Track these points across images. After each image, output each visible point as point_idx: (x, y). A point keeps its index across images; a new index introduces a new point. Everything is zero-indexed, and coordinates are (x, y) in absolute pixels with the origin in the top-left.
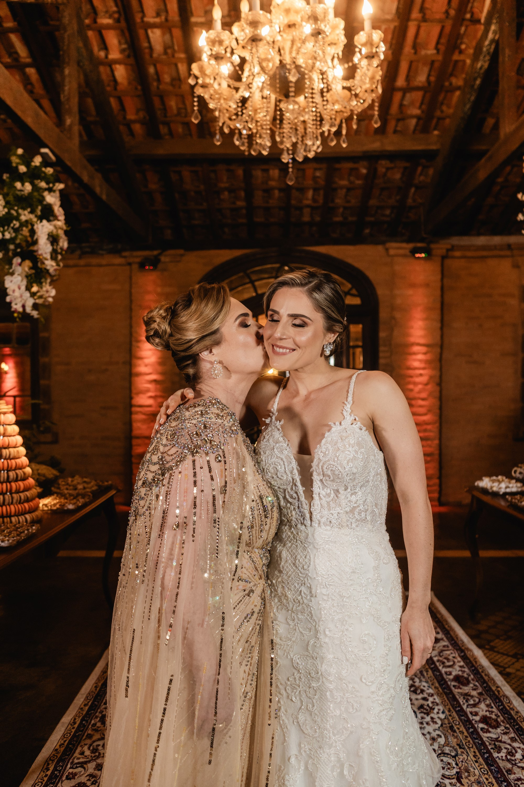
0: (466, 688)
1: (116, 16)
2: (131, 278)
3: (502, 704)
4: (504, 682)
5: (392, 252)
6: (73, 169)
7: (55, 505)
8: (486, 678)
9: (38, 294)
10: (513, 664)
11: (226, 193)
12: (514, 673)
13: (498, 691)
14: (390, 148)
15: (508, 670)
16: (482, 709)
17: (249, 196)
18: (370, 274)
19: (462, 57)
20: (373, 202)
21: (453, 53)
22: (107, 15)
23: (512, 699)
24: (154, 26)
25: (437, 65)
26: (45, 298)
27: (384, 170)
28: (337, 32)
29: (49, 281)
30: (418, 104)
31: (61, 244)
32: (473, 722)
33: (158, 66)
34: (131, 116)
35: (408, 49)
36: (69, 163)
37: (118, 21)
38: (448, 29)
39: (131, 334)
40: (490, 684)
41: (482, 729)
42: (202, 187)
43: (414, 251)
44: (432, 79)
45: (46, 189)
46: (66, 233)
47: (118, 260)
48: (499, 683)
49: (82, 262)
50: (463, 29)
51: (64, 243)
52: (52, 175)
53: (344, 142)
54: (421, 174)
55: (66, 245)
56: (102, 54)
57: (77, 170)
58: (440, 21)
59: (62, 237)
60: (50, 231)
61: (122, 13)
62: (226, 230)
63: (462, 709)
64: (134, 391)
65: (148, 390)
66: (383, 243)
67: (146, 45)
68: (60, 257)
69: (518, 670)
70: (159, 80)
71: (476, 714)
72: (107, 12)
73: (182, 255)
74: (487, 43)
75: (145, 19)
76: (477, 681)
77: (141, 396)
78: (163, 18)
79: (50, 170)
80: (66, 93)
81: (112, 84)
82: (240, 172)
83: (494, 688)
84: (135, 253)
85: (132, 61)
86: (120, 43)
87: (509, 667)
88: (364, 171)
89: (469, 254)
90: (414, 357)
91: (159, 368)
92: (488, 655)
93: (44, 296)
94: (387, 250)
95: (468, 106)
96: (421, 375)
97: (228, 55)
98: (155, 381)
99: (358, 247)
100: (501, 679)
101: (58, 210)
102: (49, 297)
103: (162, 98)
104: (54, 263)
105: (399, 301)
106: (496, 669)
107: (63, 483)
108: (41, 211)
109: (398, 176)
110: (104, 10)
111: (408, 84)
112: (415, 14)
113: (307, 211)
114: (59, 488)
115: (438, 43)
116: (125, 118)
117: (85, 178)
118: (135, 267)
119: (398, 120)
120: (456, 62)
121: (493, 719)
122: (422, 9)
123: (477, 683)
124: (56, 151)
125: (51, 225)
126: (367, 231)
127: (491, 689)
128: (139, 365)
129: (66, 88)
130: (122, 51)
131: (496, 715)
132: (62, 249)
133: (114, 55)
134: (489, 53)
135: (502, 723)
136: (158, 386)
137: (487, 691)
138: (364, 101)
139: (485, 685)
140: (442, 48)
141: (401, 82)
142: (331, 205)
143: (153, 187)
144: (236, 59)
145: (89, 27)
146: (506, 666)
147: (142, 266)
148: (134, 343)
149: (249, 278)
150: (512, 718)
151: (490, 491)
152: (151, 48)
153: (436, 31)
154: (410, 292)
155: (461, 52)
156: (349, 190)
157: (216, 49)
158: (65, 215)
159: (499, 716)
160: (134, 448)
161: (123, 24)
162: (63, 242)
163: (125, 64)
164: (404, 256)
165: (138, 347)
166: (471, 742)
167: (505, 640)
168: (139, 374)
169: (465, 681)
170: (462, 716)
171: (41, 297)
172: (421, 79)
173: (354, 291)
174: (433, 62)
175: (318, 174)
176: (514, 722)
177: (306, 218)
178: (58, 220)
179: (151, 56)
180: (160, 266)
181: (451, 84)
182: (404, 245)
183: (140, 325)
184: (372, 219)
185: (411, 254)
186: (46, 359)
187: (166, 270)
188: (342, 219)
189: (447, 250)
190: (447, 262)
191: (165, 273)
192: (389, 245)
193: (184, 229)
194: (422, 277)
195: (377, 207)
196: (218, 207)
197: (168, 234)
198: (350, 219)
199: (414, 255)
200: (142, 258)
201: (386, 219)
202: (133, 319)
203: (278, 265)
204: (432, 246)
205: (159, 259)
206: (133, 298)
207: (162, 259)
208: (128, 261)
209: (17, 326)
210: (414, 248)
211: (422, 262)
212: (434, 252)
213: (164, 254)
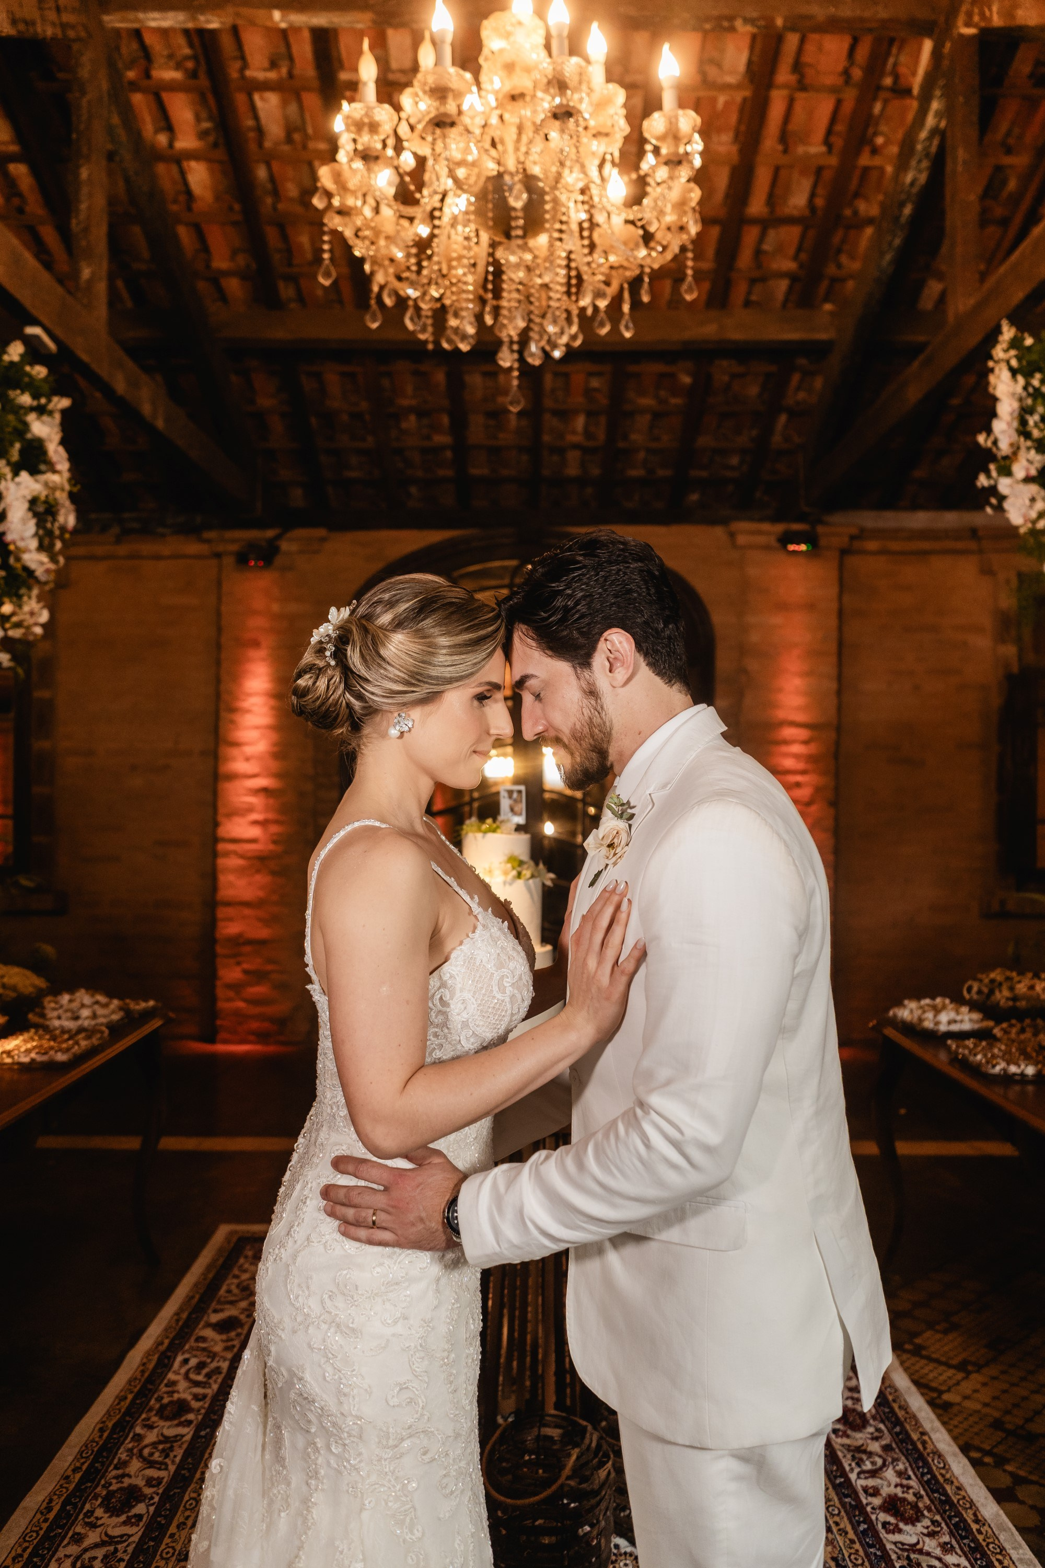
0: (858, 1435)
1: (190, 65)
2: (219, 584)
3: (930, 1471)
4: (937, 1424)
5: (741, 540)
6: (94, 366)
7: (28, 1051)
8: (901, 1414)
9: (15, 619)
10: (958, 1383)
11: (413, 418)
12: (959, 1404)
13: (924, 1443)
14: (736, 335)
15: (946, 1397)
16: (889, 1482)
17: (459, 425)
18: (700, 585)
19: (877, 161)
20: (704, 441)
21: (858, 153)
22: (172, 64)
23: (950, 1460)
24: (265, 86)
25: (827, 175)
26: (28, 628)
27: (726, 378)
28: (611, 111)
29: (35, 592)
30: (791, 251)
31: (61, 519)
32: (869, 1509)
33: (275, 166)
34: (221, 262)
35: (770, 142)
36: (85, 357)
37: (193, 75)
38: (848, 106)
39: (218, 695)
40: (908, 1427)
41: (885, 1524)
42: (364, 405)
43: (785, 539)
44: (819, 202)
45: (32, 409)
46: (72, 496)
47: (194, 548)
48: (927, 1426)
49: (122, 550)
50: (877, 108)
51: (68, 518)
52: (45, 380)
53: (627, 328)
54: (798, 388)
55: (71, 521)
56: (162, 139)
57: (103, 370)
58: (833, 90)
59: (63, 506)
60: (35, 493)
61: (203, 62)
62: (413, 490)
63: (848, 1480)
64: (222, 810)
65: (250, 809)
66: (724, 521)
67: (250, 123)
68: (58, 545)
69: (966, 1398)
70: (276, 192)
71: (875, 1492)
72: (171, 56)
73: (323, 540)
74: (923, 135)
75: (248, 73)
76: (882, 1421)
77: (237, 820)
78: (284, 71)
79: (40, 371)
80: (82, 216)
81: (182, 198)
82: (440, 377)
83: (915, 1436)
84: (229, 534)
85: (220, 154)
86: (198, 119)
87: (949, 1390)
88: (687, 380)
89: (895, 546)
90: (785, 749)
91: (274, 765)
92: (907, 1364)
93: (26, 624)
94: (732, 535)
95: (888, 257)
96: (798, 785)
97: (390, 152)
98: (265, 790)
99: (675, 529)
100: (932, 1416)
101: (56, 451)
102: (36, 624)
103: (282, 228)
104: (44, 558)
105: (754, 637)
106: (923, 1394)
107: (53, 1005)
108: (21, 452)
109: (753, 390)
110: (165, 53)
111: (772, 211)
112: (784, 75)
113: (573, 456)
114: (43, 1016)
115: (829, 132)
116: (208, 266)
117: (120, 386)
118: (229, 561)
119: (753, 281)
120: (866, 170)
121: (909, 1503)
122: (797, 67)
123: (882, 1426)
124: (58, 332)
125: (37, 481)
126: (694, 497)
127: (908, 1436)
128: (234, 759)
129: (83, 206)
130: (202, 135)
131: (915, 1494)
132: (63, 529)
133: (186, 142)
134: (927, 155)
135: (926, 1513)
136: (271, 801)
137: (902, 1441)
138: (665, 248)
139: (898, 1429)
140: (838, 142)
141: (757, 206)
142: (621, 445)
143: (265, 402)
144: (408, 161)
145: (134, 86)
146: (943, 1388)
147: (242, 559)
148: (223, 714)
150: (948, 1501)
151: (918, 1028)
152: (260, 130)
153: (825, 108)
154: (777, 619)
155: (875, 151)
156: (657, 416)
157: (365, 138)
158: (71, 459)
159: (921, 1497)
160: (220, 924)
161: (204, 81)
162: (66, 516)
163: (209, 160)
164: (767, 548)
165: (232, 722)
166: (861, 1553)
167: (946, 1332)
168: (233, 777)
169: (858, 1421)
170: (846, 1496)
171: (18, 625)
172: (798, 200)
174: (819, 171)
175: (595, 383)
176: (950, 1509)
177: (572, 470)
178: (55, 471)
179: (260, 145)
180: (279, 560)
181: (856, 213)
182: (766, 526)
183: (237, 677)
184: (704, 474)
185: (779, 545)
186: (46, 744)
187: (290, 569)
188: (643, 472)
189: (852, 538)
190: (850, 561)
191: (288, 574)
192: (735, 526)
193: (329, 488)
194: (801, 591)
195: (713, 451)
196: (395, 445)
197: (297, 497)
198: (659, 472)
199: (785, 548)
200: (242, 544)
201: (730, 474)
202: (223, 665)
203: (515, 563)
204: (820, 529)
205: (278, 547)
206: (223, 624)
207: (284, 545)
208: (215, 550)
210: (785, 533)
211: (801, 560)
212: (824, 542)
213: (287, 536)
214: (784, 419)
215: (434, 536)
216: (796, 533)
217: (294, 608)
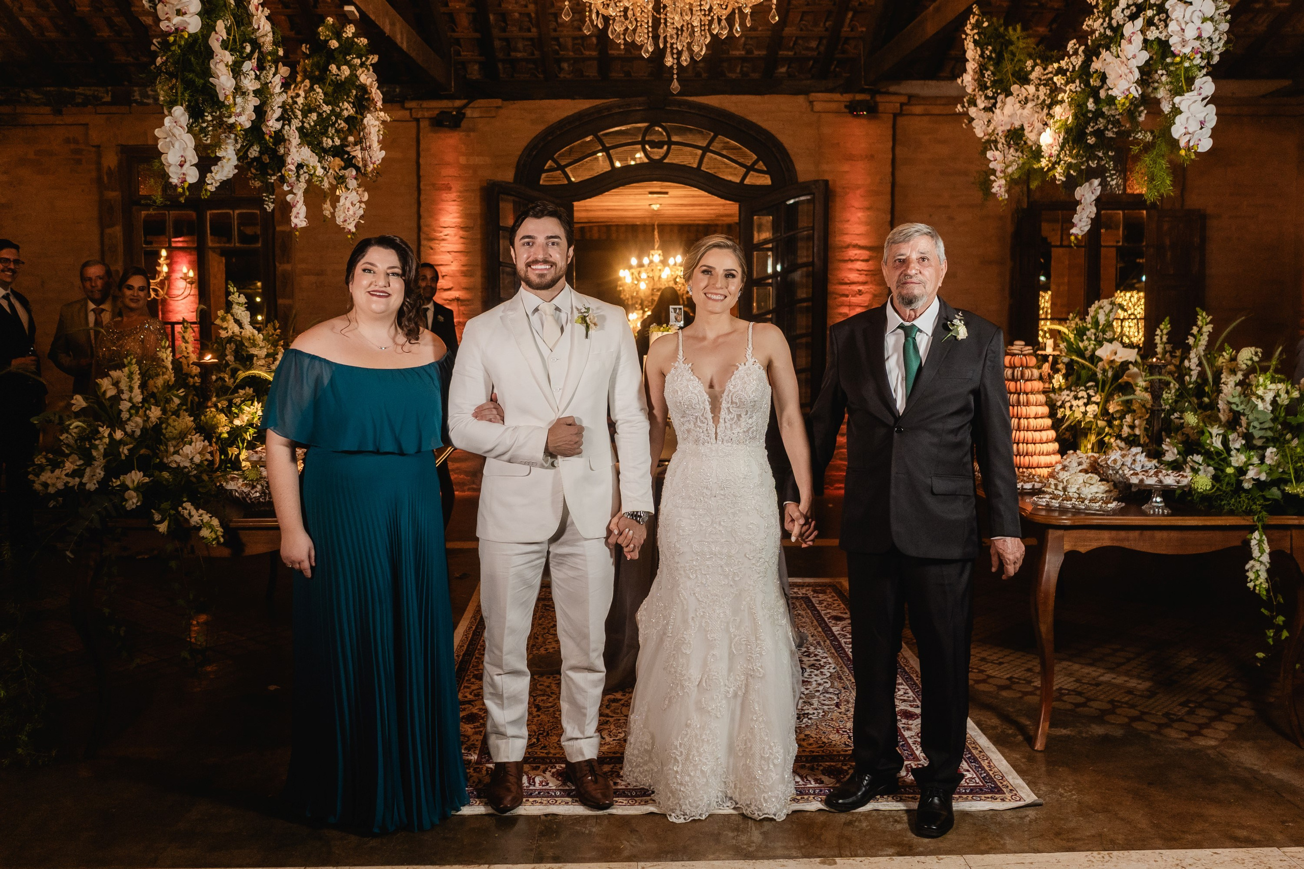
2: (418, 141)
5: (818, 106)
18: (786, 140)
39: (419, 228)
42: (531, 7)
43: (853, 109)
45: (359, 67)
47: (397, 114)
52: (365, 46)
62: (565, 66)
66: (805, 92)
73: (499, 107)
84: (425, 104)
89: (935, 110)
90: (850, 265)
91: (464, 281)
94: (811, 102)
96: (860, 293)
99: (766, 97)
118: (424, 124)
126: (782, 70)
147: (436, 123)
148: (423, 242)
149: (601, 143)
154: (845, 167)
173: (761, 165)
178: (378, 108)
180: (464, 124)
182: (837, 96)
183: (434, 214)
184: (790, 54)
185: (846, 110)
186: (288, 267)
187: (473, 130)
188: (743, 53)
189: (902, 105)
190: (901, 121)
191: (472, 134)
192: (813, 96)
193: (500, 66)
194: (863, 145)
195: (797, 38)
196: (553, 34)
197: (474, 72)
198: (756, 53)
199: (851, 112)
200: (437, 112)
201: (810, 54)
202: (423, 205)
203: (646, 124)
204: (879, 98)
205: (464, 114)
206: (422, 173)
207: (469, 112)
208: (414, 116)
209: (239, 214)
210: (851, 102)
211: (864, 121)
212: (881, 108)
213: (471, 105)
214: (850, 15)
215: (584, 105)
216: (860, 102)
217: (477, 160)
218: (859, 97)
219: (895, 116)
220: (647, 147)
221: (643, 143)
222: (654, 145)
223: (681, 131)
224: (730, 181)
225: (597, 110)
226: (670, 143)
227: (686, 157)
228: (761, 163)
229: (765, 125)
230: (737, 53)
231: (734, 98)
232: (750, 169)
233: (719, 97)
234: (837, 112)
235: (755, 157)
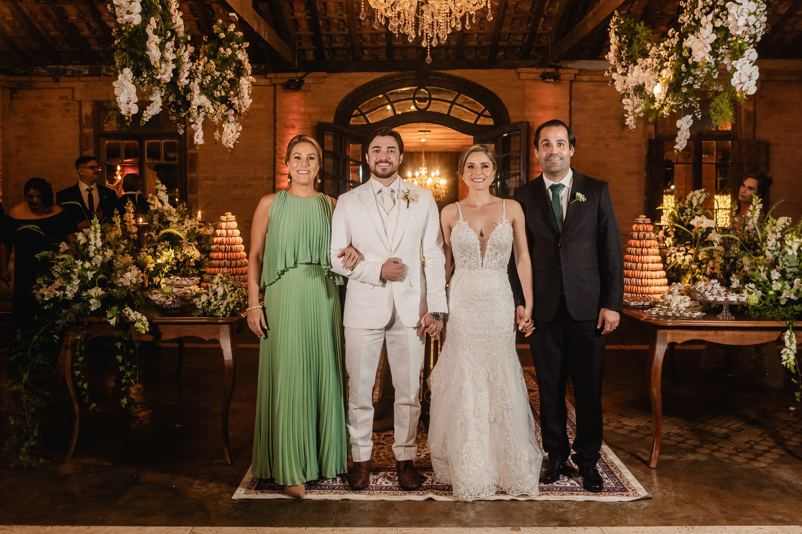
2: (275, 98)
5: (522, 76)
18: (502, 97)
20: (505, 29)
39: (275, 151)
42: (345, 16)
43: (544, 77)
47: (263, 82)
54: (549, 6)
62: (366, 52)
66: (514, 67)
73: (325, 77)
84: (280, 75)
89: (596, 78)
94: (518, 74)
99: (491, 70)
109: (528, 8)
118: (279, 88)
126: (501, 54)
128: (283, 182)
143: (299, 15)
147: (286, 87)
148: (277, 160)
149: (388, 99)
154: (539, 113)
173: (487, 113)
180: (303, 87)
182: (534, 70)
183: (284, 142)
184: (506, 44)
185: (541, 79)
186: (194, 175)
187: (308, 91)
188: (476, 43)
189: (575, 75)
190: (575, 85)
191: (308, 94)
192: (520, 70)
193: (326, 52)
194: (551, 100)
195: (510, 34)
196: (359, 32)
197: (310, 56)
198: (484, 43)
199: (544, 80)
200: (286, 80)
201: (517, 44)
202: (278, 137)
203: (416, 87)
204: (561, 71)
205: (303, 81)
206: (277, 117)
207: (306, 80)
208: (273, 82)
209: (165, 143)
210: (543, 73)
211: (552, 85)
212: (562, 77)
213: (308, 76)
214: (542, 20)
215: (377, 75)
216: (548, 73)
217: (310, 109)
218: (549, 70)
219: (571, 82)
220: (416, 101)
221: (414, 99)
222: (420, 100)
223: (438, 92)
224: (468, 123)
225: (386, 79)
226: (430, 99)
227: (441, 108)
228: (487, 111)
229: (489, 88)
230: (473, 43)
231: (471, 71)
232: (480, 115)
233: (460, 70)
234: (535, 80)
235: (484, 108)
